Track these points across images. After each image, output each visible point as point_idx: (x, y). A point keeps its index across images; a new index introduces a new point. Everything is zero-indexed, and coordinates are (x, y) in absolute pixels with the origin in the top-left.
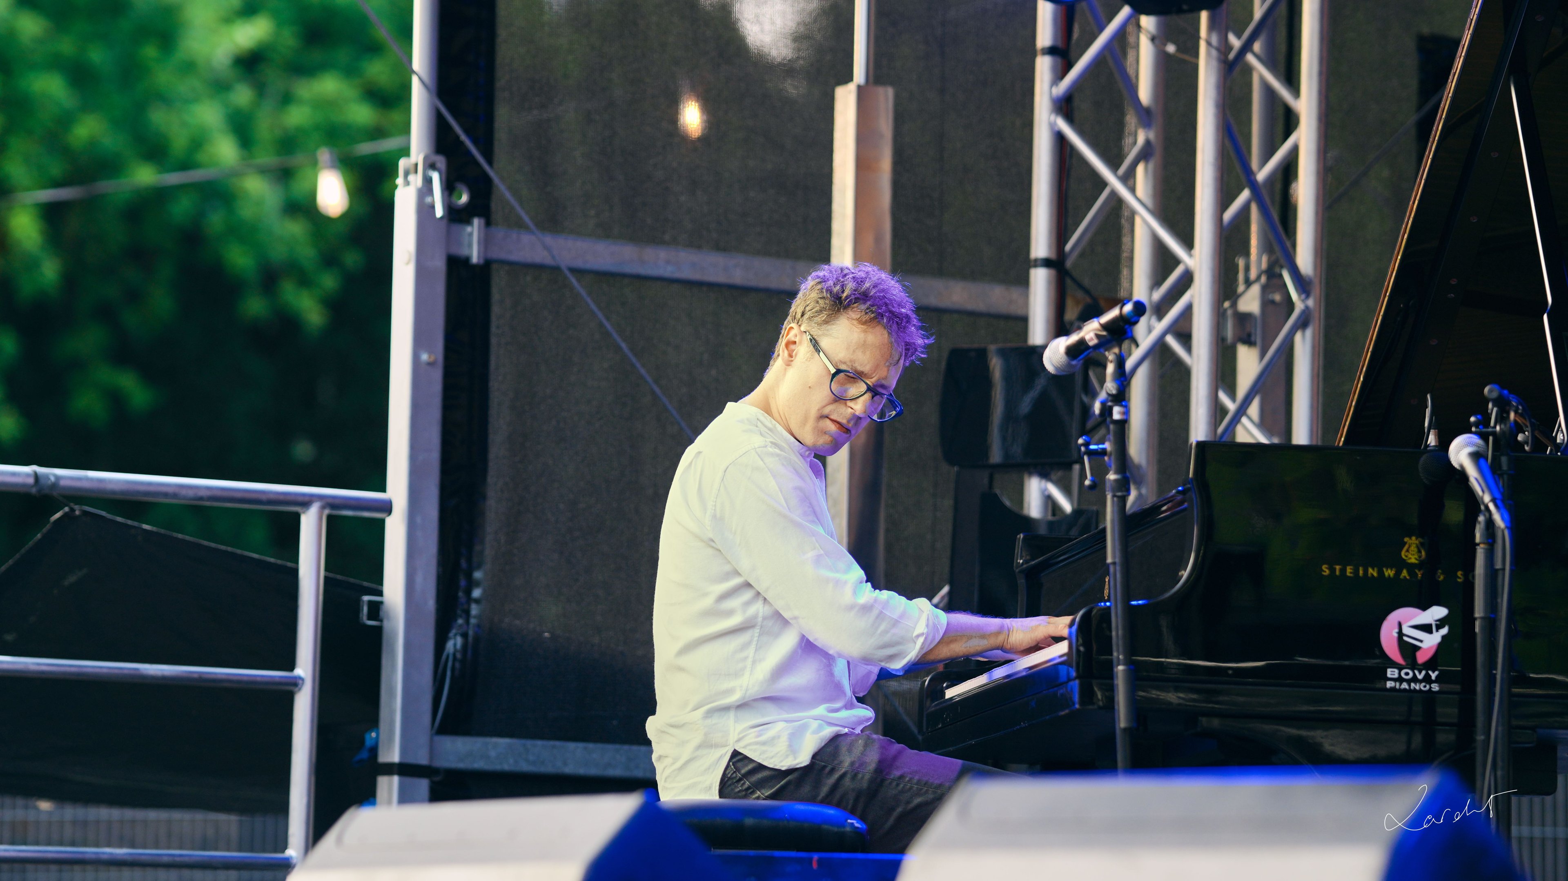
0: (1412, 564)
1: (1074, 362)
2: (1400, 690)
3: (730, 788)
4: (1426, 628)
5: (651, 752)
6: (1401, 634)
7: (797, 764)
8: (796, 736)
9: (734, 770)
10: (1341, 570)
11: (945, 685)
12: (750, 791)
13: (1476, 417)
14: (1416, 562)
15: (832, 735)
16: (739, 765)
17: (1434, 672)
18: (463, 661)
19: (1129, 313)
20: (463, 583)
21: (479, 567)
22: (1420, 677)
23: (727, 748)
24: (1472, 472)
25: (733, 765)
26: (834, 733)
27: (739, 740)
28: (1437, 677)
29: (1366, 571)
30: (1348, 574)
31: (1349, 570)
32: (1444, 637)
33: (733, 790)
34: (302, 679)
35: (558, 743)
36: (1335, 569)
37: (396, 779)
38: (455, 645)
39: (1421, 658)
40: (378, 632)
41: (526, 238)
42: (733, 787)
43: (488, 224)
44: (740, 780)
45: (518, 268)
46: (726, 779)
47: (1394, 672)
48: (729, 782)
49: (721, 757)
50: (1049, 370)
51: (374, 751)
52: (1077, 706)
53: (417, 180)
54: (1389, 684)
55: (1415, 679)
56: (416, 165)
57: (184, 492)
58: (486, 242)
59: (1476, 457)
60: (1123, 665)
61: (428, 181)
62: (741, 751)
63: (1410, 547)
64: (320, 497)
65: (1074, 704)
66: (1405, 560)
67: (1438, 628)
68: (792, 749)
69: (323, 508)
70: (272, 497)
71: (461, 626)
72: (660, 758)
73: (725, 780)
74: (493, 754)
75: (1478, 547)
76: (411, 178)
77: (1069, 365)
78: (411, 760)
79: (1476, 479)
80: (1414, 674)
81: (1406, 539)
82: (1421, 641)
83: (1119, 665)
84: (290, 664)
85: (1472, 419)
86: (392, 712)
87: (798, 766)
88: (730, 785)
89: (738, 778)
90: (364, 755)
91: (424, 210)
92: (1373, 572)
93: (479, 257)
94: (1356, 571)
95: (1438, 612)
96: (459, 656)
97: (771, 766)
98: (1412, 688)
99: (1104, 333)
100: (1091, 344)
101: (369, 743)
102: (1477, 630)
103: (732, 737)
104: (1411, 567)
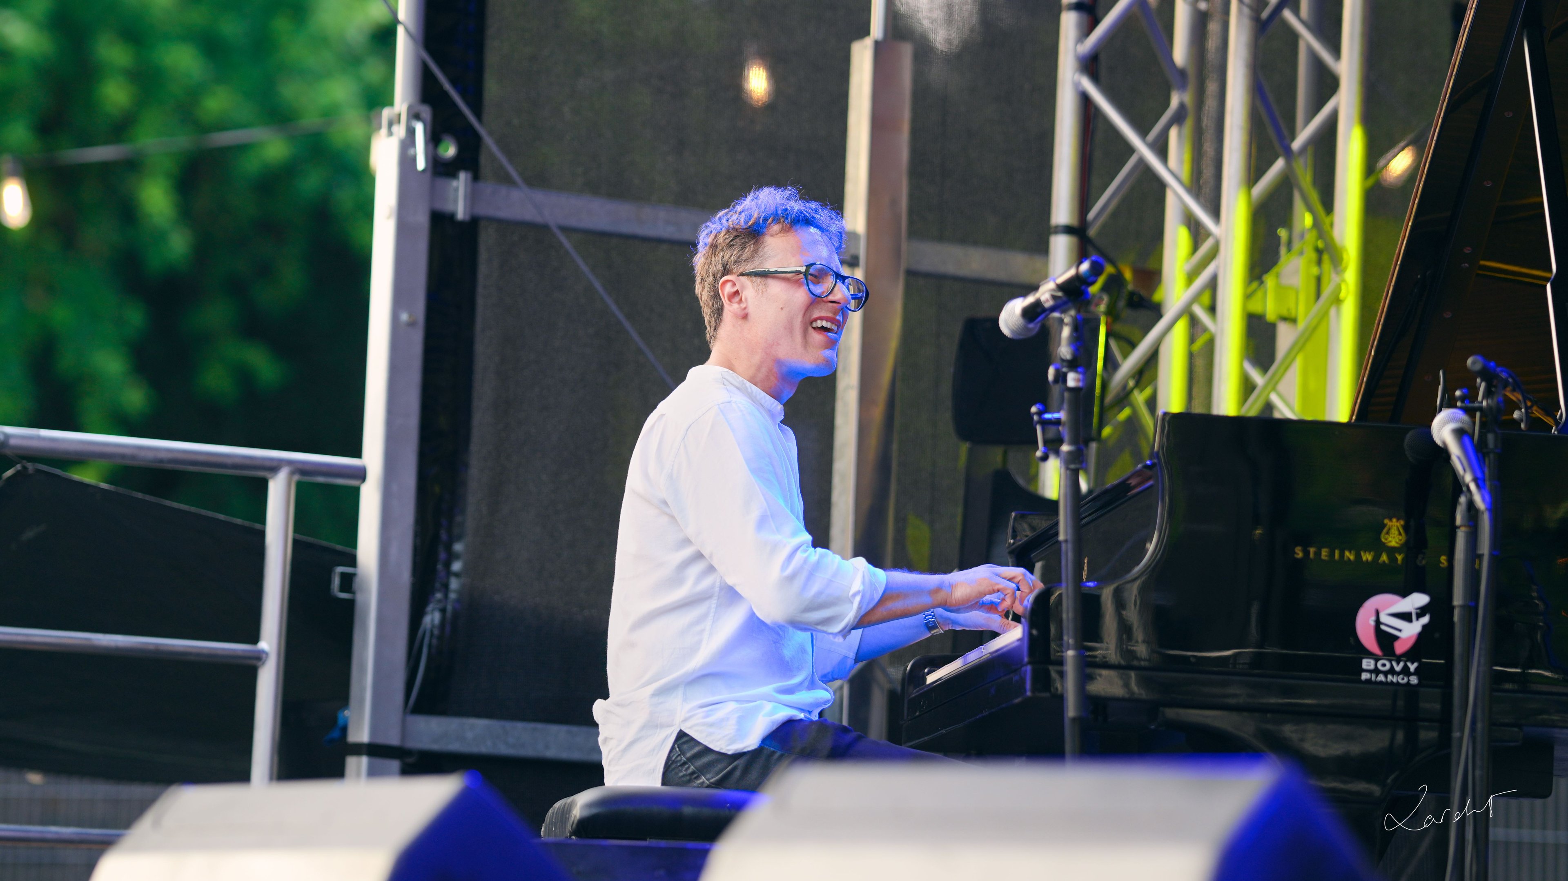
0: (1394, 548)
1: (1031, 326)
2: (1376, 683)
3: (673, 772)
4: (1406, 617)
5: (598, 734)
6: (1378, 622)
7: (745, 748)
8: (743, 719)
9: (679, 753)
10: (1315, 553)
11: (926, 671)
12: (695, 776)
13: (1462, 391)
14: (1396, 545)
15: (785, 719)
16: (685, 747)
17: (1413, 663)
18: (440, 638)
19: (1085, 273)
20: (442, 555)
21: (459, 538)
22: (1398, 668)
23: (673, 728)
24: (1455, 449)
25: (678, 747)
26: (788, 717)
27: (685, 720)
28: (1416, 669)
29: (1342, 555)
30: (1323, 557)
31: (1324, 553)
32: (1424, 627)
33: (677, 774)
34: (267, 654)
35: (539, 726)
36: (1309, 552)
37: (364, 760)
38: (432, 620)
39: (1400, 648)
40: (350, 605)
41: (516, 195)
42: (677, 771)
43: (476, 177)
44: (684, 763)
45: (505, 225)
46: (671, 762)
47: (1370, 662)
48: (673, 766)
49: (666, 738)
50: (1004, 333)
51: (344, 730)
52: (1029, 694)
53: (400, 131)
54: (1365, 676)
55: (1392, 671)
56: (399, 115)
57: (142, 454)
58: (473, 198)
59: (1460, 433)
60: (1073, 649)
61: (411, 132)
62: (687, 731)
63: (1389, 529)
64: (290, 462)
65: (1025, 691)
66: (1384, 544)
67: (1419, 615)
68: (740, 732)
69: (292, 473)
70: (237, 461)
71: (440, 601)
72: (606, 740)
73: (669, 764)
74: (469, 735)
75: (1457, 530)
76: (395, 128)
77: (1025, 328)
78: (382, 740)
79: (1459, 458)
80: (1392, 666)
81: (1386, 521)
82: (1400, 630)
83: (1068, 649)
84: (255, 638)
85: (1458, 393)
86: (363, 690)
87: (746, 750)
88: (674, 769)
89: (682, 761)
90: (336, 734)
91: (406, 161)
92: (1350, 555)
93: (465, 213)
94: (1332, 554)
95: (1419, 600)
96: (436, 632)
97: (717, 749)
98: (1388, 680)
99: (1060, 294)
100: (1047, 305)
101: (341, 722)
102: (1456, 618)
103: (678, 719)
104: (1391, 551)
